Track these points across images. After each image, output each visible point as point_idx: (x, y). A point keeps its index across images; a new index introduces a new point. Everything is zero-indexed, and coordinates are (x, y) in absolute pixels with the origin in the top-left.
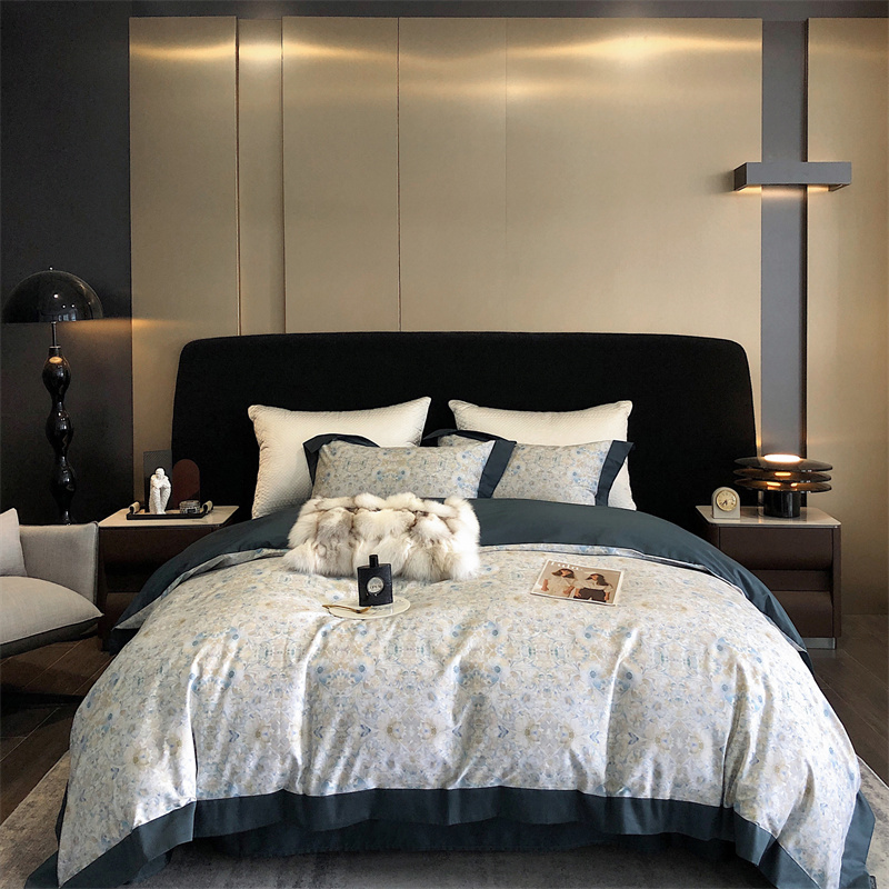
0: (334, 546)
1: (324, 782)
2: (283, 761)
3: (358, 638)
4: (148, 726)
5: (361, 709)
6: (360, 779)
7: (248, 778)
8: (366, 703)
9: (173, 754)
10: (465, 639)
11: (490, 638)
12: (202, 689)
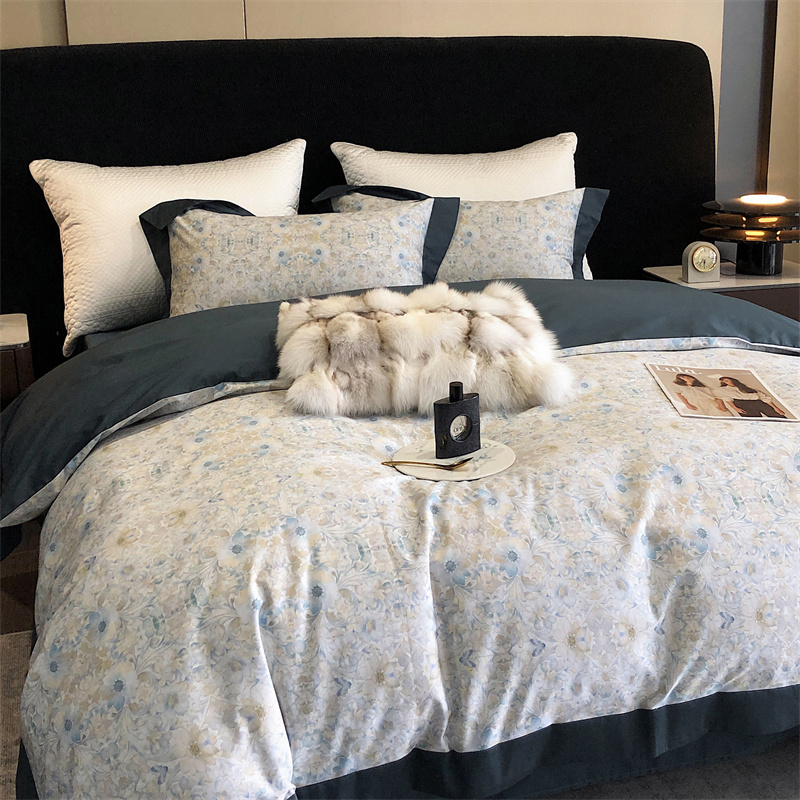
0: (361, 372)
1: (483, 730)
2: (421, 709)
3: (488, 510)
4: (200, 695)
5: (526, 615)
6: (534, 717)
7: (369, 743)
8: (531, 606)
9: (255, 730)
10: (642, 494)
11: (673, 488)
12: (277, 621)
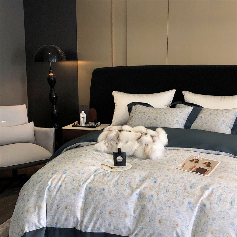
0: (111, 143)
1: (87, 228)
2: (74, 218)
3: (105, 178)
5: (101, 204)
6: (99, 229)
7: (62, 222)
8: (103, 202)
9: (39, 211)
10: (143, 183)
11: (152, 184)
12: (50, 190)
